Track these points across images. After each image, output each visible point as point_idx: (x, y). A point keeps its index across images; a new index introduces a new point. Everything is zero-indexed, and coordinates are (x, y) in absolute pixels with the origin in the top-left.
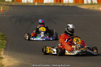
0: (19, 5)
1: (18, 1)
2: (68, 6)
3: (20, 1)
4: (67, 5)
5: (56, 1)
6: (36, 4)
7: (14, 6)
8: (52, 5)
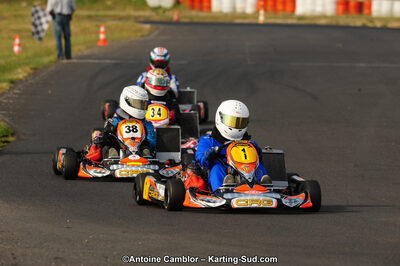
0: (196, 20)
1: (197, 4)
2: (384, 29)
3: (205, 4)
4: (379, 24)
5: (341, 7)
6: (261, 19)
7: (178, 23)
8: (323, 22)
